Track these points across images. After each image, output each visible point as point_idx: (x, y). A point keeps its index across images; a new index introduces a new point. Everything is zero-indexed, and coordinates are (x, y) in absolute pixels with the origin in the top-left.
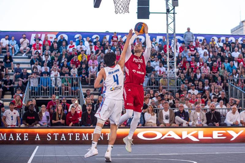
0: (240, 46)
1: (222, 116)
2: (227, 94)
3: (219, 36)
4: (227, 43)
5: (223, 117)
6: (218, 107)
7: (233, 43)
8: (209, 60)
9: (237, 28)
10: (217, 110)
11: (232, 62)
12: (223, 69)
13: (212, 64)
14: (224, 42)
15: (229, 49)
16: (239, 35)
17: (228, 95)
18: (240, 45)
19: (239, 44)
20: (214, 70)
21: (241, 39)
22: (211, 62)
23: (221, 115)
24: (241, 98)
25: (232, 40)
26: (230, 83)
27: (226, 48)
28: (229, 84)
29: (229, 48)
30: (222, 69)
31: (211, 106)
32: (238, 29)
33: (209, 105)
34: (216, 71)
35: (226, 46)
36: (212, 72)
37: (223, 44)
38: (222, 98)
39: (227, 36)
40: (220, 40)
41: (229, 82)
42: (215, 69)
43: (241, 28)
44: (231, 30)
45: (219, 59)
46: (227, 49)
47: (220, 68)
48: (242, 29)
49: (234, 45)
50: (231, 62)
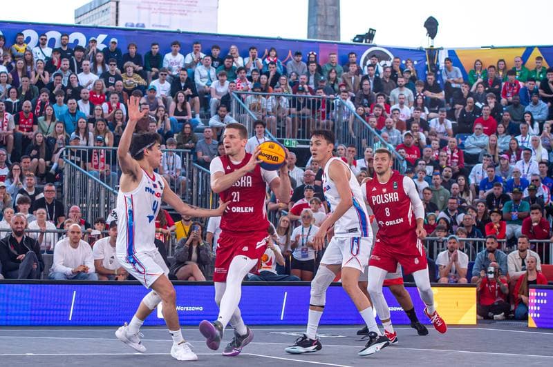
0: (100, 57)
1: (43, 252)
2: (60, 189)
3: (41, 29)
4: (65, 49)
5: (45, 254)
6: (33, 225)
7: (80, 49)
8: (11, 94)
9: (93, 8)
10: (30, 234)
11: (74, 101)
12: (49, 121)
13: (20, 104)
14: (57, 46)
15: (68, 66)
16: (97, 27)
17: (62, 192)
18: (99, 54)
19: (98, 51)
20: (24, 123)
21: (102, 37)
22: (17, 101)
23: (41, 249)
24: (98, 201)
25: (77, 41)
26: (69, 161)
27: (60, 63)
28: (67, 162)
29: (68, 62)
30: (46, 120)
31: (16, 223)
32: (95, 9)
33: (8, 221)
34: (28, 124)
35: (61, 58)
36: (18, 126)
37: (51, 50)
38: (47, 200)
39: (65, 30)
40: (46, 40)
41: (67, 158)
42: (27, 119)
43: (103, 8)
44: (76, 11)
45: (44, 94)
46: (62, 66)
47: (41, 118)
48: (106, 10)
49: (82, 53)
50: (70, 101)
